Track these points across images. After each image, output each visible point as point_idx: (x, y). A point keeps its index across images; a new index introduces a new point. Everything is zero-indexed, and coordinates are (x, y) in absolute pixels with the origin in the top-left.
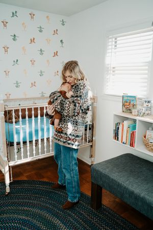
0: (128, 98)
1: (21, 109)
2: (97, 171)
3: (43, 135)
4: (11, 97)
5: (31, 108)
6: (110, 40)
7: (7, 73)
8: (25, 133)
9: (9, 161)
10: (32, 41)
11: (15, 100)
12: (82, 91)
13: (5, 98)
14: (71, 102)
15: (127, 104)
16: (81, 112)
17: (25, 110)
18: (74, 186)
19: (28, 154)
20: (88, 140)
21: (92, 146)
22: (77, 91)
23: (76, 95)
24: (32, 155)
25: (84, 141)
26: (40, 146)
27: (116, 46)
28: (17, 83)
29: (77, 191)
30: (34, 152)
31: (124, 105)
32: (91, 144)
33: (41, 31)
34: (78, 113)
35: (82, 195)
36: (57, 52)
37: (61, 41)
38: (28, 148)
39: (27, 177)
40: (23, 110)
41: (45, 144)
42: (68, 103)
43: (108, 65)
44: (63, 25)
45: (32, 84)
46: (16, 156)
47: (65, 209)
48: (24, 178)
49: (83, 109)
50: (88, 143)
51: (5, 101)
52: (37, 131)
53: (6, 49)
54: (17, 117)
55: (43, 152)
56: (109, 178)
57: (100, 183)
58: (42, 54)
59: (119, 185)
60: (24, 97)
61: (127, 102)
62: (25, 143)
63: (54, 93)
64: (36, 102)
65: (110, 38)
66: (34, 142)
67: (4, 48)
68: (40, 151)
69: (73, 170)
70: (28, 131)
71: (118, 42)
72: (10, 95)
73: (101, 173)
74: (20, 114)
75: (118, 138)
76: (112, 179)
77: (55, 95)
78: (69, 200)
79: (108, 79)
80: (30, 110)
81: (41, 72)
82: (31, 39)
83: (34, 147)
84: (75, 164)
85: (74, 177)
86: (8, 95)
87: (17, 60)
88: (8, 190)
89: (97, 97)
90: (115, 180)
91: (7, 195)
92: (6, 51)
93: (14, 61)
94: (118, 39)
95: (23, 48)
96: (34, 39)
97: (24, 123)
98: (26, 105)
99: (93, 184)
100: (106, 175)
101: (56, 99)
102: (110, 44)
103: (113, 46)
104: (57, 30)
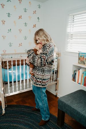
0: (83, 54)
1: (13, 61)
2: (62, 102)
3: (26, 77)
4: (6, 53)
5: (19, 60)
6: (70, 17)
7: (4, 37)
8: (15, 76)
9: (4, 94)
10: (20, 17)
11: (9, 54)
12: (47, 50)
13: (3, 53)
14: (39, 57)
15: (82, 58)
16: (46, 64)
17: (15, 61)
18: (45, 110)
19: (17, 89)
20: (54, 80)
21: (56, 84)
22: (44, 50)
23: (43, 53)
24: (19, 90)
25: (52, 80)
26: (24, 84)
27: (73, 21)
28: (10, 44)
29: (47, 113)
30: (21, 88)
31: (79, 59)
32: (56, 82)
33: (25, 11)
34: (44, 65)
35: (51, 115)
36: (35, 25)
37: (38, 18)
38: (17, 85)
39: (16, 102)
40: (14, 61)
41: (28, 83)
42: (37, 58)
43: (68, 32)
44: (39, 8)
45: (20, 44)
46: (9, 91)
47: (41, 126)
48: (14, 103)
49: (48, 62)
50: (54, 82)
51: (2, 55)
52: (22, 75)
53: (4, 22)
54: (10, 65)
55: (26, 88)
56: (71, 107)
57: (64, 110)
58: (26, 26)
59: (78, 113)
60: (15, 53)
61: (81, 57)
62: (15, 82)
63: (29, 51)
64: (22, 56)
65: (70, 16)
66: (21, 81)
67: (2, 21)
68: (24, 87)
69: (43, 100)
70: (17, 75)
71: (75, 18)
72: (6, 51)
73: (65, 104)
74: (12, 63)
75: (75, 80)
76: (73, 109)
77: (30, 52)
78: (43, 119)
79: (68, 41)
80: (18, 61)
81: (25, 37)
82: (19, 16)
83: (21, 84)
84: (45, 96)
85: (44, 104)
86: (5, 51)
87: (10, 29)
88: (4, 112)
89: (60, 53)
90: (75, 110)
91: (3, 115)
92: (4, 23)
93: (9, 30)
94: (75, 16)
95: (14, 22)
96: (21, 16)
97: (14, 69)
98: (16, 58)
99: (59, 110)
100: (69, 105)
101: (30, 55)
102: (70, 19)
103: (72, 21)
104: (36, 11)
